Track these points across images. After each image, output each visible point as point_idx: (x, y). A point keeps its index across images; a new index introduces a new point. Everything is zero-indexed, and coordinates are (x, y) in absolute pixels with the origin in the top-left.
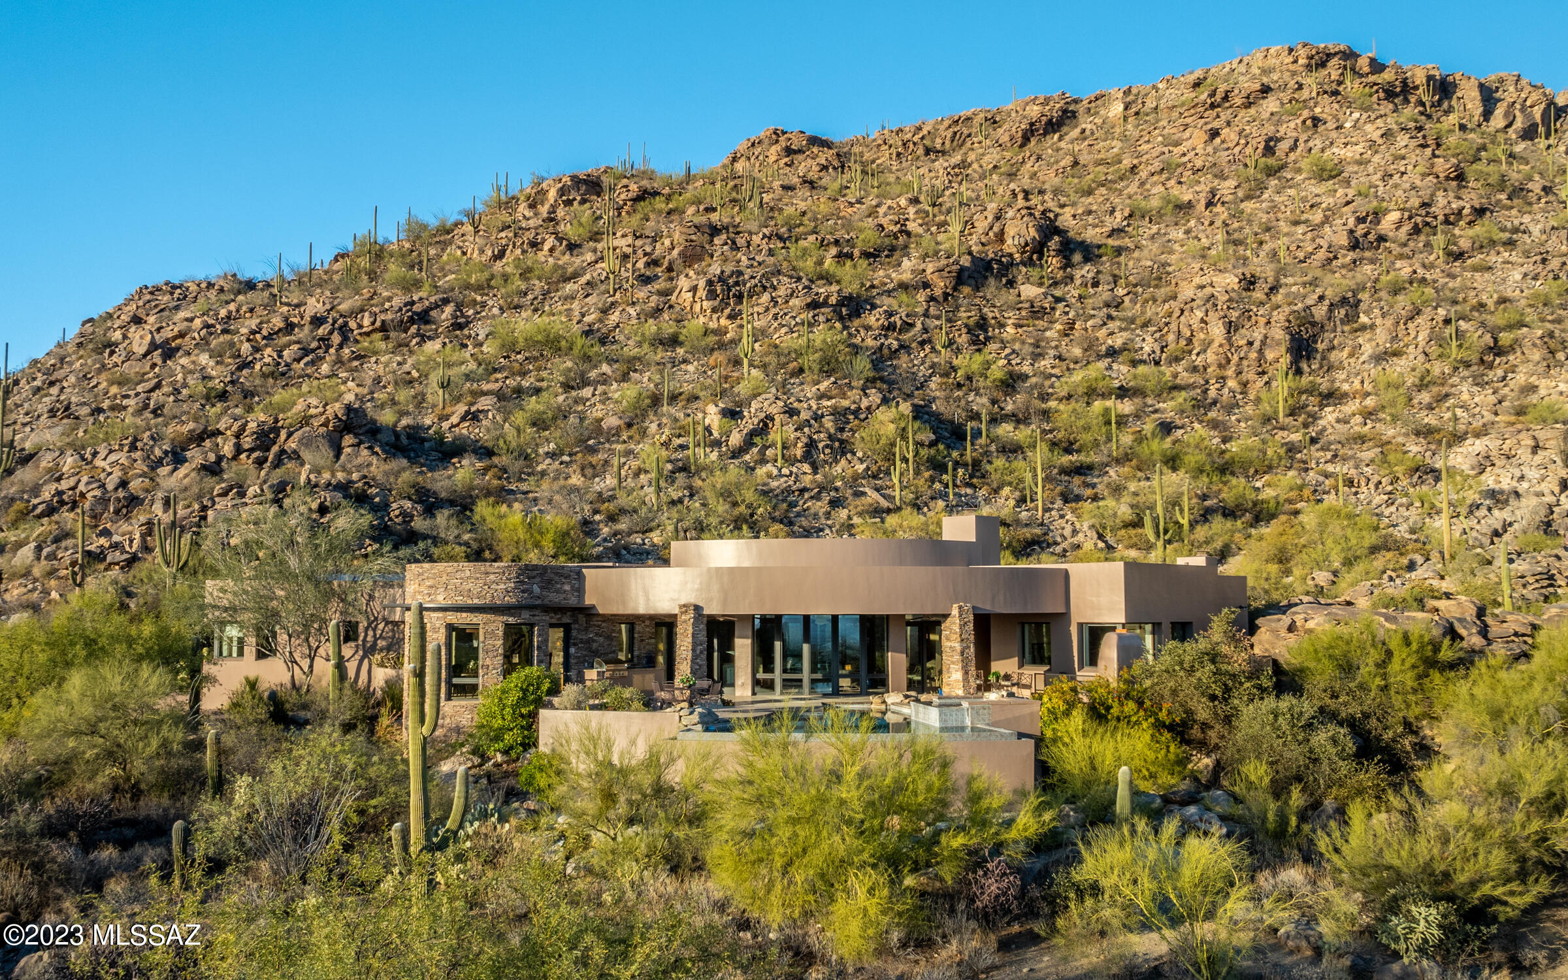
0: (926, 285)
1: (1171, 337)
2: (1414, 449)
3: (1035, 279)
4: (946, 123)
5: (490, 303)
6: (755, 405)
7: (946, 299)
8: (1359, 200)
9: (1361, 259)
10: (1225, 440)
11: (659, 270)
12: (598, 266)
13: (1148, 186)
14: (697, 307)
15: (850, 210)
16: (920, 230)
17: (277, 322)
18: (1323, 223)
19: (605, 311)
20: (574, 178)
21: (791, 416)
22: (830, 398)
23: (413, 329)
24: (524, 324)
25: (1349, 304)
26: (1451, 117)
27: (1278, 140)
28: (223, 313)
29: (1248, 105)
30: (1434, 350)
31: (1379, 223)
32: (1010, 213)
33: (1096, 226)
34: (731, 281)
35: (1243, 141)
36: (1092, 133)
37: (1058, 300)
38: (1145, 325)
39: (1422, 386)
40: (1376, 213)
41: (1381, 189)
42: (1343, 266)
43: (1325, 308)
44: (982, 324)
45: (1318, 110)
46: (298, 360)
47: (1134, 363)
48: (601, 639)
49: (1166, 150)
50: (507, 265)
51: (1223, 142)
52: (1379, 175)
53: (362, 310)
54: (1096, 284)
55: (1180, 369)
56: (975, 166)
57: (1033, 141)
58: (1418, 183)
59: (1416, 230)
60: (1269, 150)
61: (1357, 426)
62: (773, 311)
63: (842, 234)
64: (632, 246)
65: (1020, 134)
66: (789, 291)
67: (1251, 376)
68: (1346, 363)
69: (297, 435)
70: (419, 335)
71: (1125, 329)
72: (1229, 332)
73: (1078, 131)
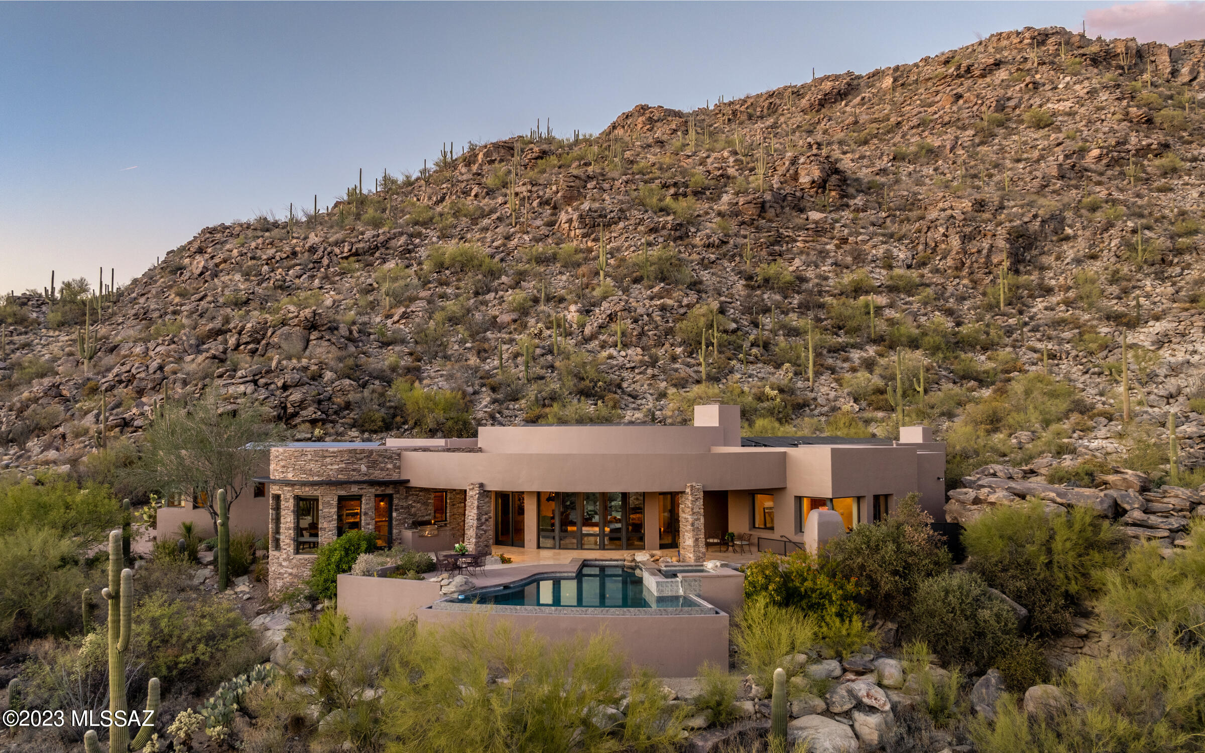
0: (738, 214)
1: (921, 247)
2: (1106, 330)
3: (820, 207)
4: (765, 96)
5: (431, 234)
6: (605, 305)
7: (752, 223)
8: (1067, 142)
9: (1068, 186)
10: (958, 324)
11: (547, 208)
12: (506, 206)
13: (908, 137)
14: (572, 233)
15: (687, 161)
16: (737, 174)
17: (287, 251)
18: (1039, 160)
19: (508, 238)
20: (496, 144)
21: (630, 312)
22: (659, 298)
23: (378, 254)
24: (451, 248)
25: (1056, 221)
26: (1145, 76)
27: (1007, 100)
28: (253, 245)
29: (983, 76)
30: (1123, 253)
31: (1083, 157)
32: (802, 160)
33: (868, 167)
34: (596, 215)
35: (980, 102)
36: (870, 100)
37: (837, 222)
38: (901, 239)
39: (1112, 281)
40: (1081, 151)
41: (1085, 133)
42: (1054, 192)
43: (1038, 224)
44: (778, 241)
45: (1038, 76)
46: (299, 277)
47: (892, 268)
48: (419, 505)
49: (922, 110)
50: (445, 207)
51: (965, 102)
52: (1084, 123)
53: (344, 242)
54: (865, 210)
55: (926, 271)
56: (784, 126)
57: (826, 107)
58: (1116, 127)
59: (1113, 163)
60: (1000, 107)
61: (1061, 313)
62: (626, 235)
63: (679, 178)
64: (530, 191)
65: (817, 102)
66: (638, 221)
67: (980, 275)
68: (1053, 264)
69: (278, 332)
70: (380, 258)
71: (885, 243)
72: (963, 243)
73: (859, 98)
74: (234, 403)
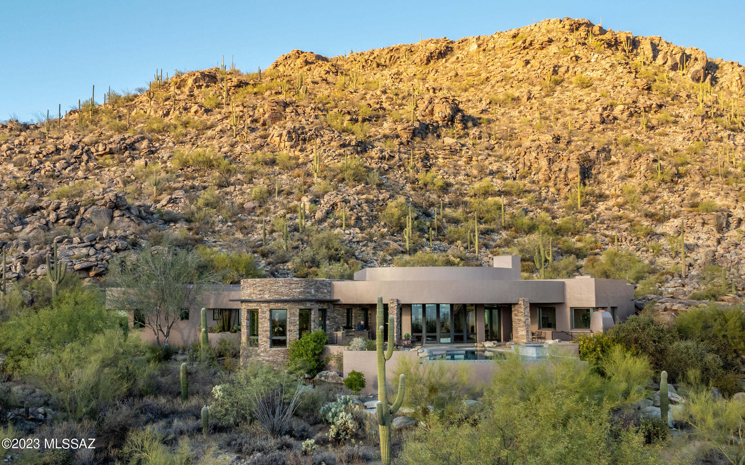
0: (398, 136)
1: (521, 166)
2: (646, 224)
3: (450, 134)
4: (386, 51)
5: (167, 140)
6: (326, 197)
7: (408, 144)
8: (602, 99)
9: (607, 128)
10: (553, 218)
11: (258, 124)
12: (225, 121)
13: (496, 88)
14: (282, 145)
15: (351, 96)
16: (390, 108)
17: (51, 148)
18: (587, 110)
19: (232, 146)
20: (202, 73)
21: (346, 203)
22: (363, 194)
23: (127, 153)
24: (187, 151)
25: (606, 151)
26: (639, 58)
27: (560, 67)
28: (16, 142)
29: (542, 48)
30: (649, 175)
31: (613, 110)
32: (436, 101)
33: (473, 108)
34: (299, 132)
35: (542, 67)
36: (462, 59)
37: (463, 145)
38: (507, 159)
39: (644, 193)
40: (611, 106)
41: (612, 93)
42: (598, 132)
43: (595, 153)
44: (427, 157)
45: (577, 52)
46: (65, 169)
47: (504, 179)
48: (339, 317)
49: (503, 69)
50: (171, 119)
51: (532, 67)
52: (611, 87)
53: (97, 142)
54: (480, 138)
55: (526, 182)
56: (404, 74)
57: (432, 62)
58: (630, 91)
59: (631, 115)
60: (555, 72)
61: (615, 211)
62: (323, 148)
63: (350, 108)
64: (242, 111)
65: (425, 58)
66: (330, 138)
67: (562, 186)
68: (606, 180)
69: (90, 210)
70: (130, 156)
71: (497, 161)
72: (549, 164)
73: (455, 58)
74: (88, 261)
